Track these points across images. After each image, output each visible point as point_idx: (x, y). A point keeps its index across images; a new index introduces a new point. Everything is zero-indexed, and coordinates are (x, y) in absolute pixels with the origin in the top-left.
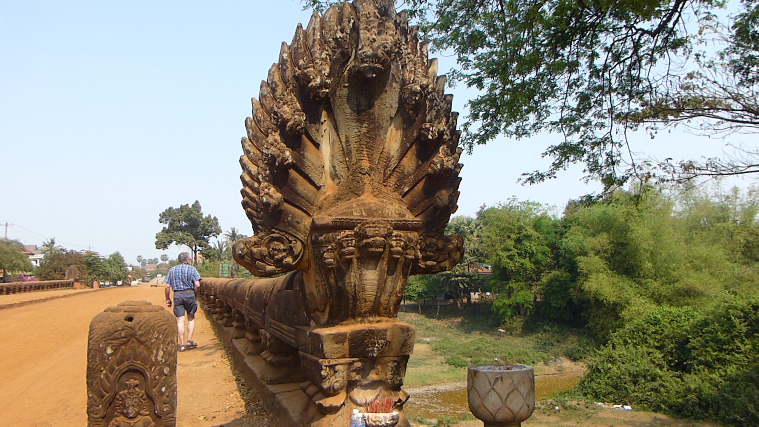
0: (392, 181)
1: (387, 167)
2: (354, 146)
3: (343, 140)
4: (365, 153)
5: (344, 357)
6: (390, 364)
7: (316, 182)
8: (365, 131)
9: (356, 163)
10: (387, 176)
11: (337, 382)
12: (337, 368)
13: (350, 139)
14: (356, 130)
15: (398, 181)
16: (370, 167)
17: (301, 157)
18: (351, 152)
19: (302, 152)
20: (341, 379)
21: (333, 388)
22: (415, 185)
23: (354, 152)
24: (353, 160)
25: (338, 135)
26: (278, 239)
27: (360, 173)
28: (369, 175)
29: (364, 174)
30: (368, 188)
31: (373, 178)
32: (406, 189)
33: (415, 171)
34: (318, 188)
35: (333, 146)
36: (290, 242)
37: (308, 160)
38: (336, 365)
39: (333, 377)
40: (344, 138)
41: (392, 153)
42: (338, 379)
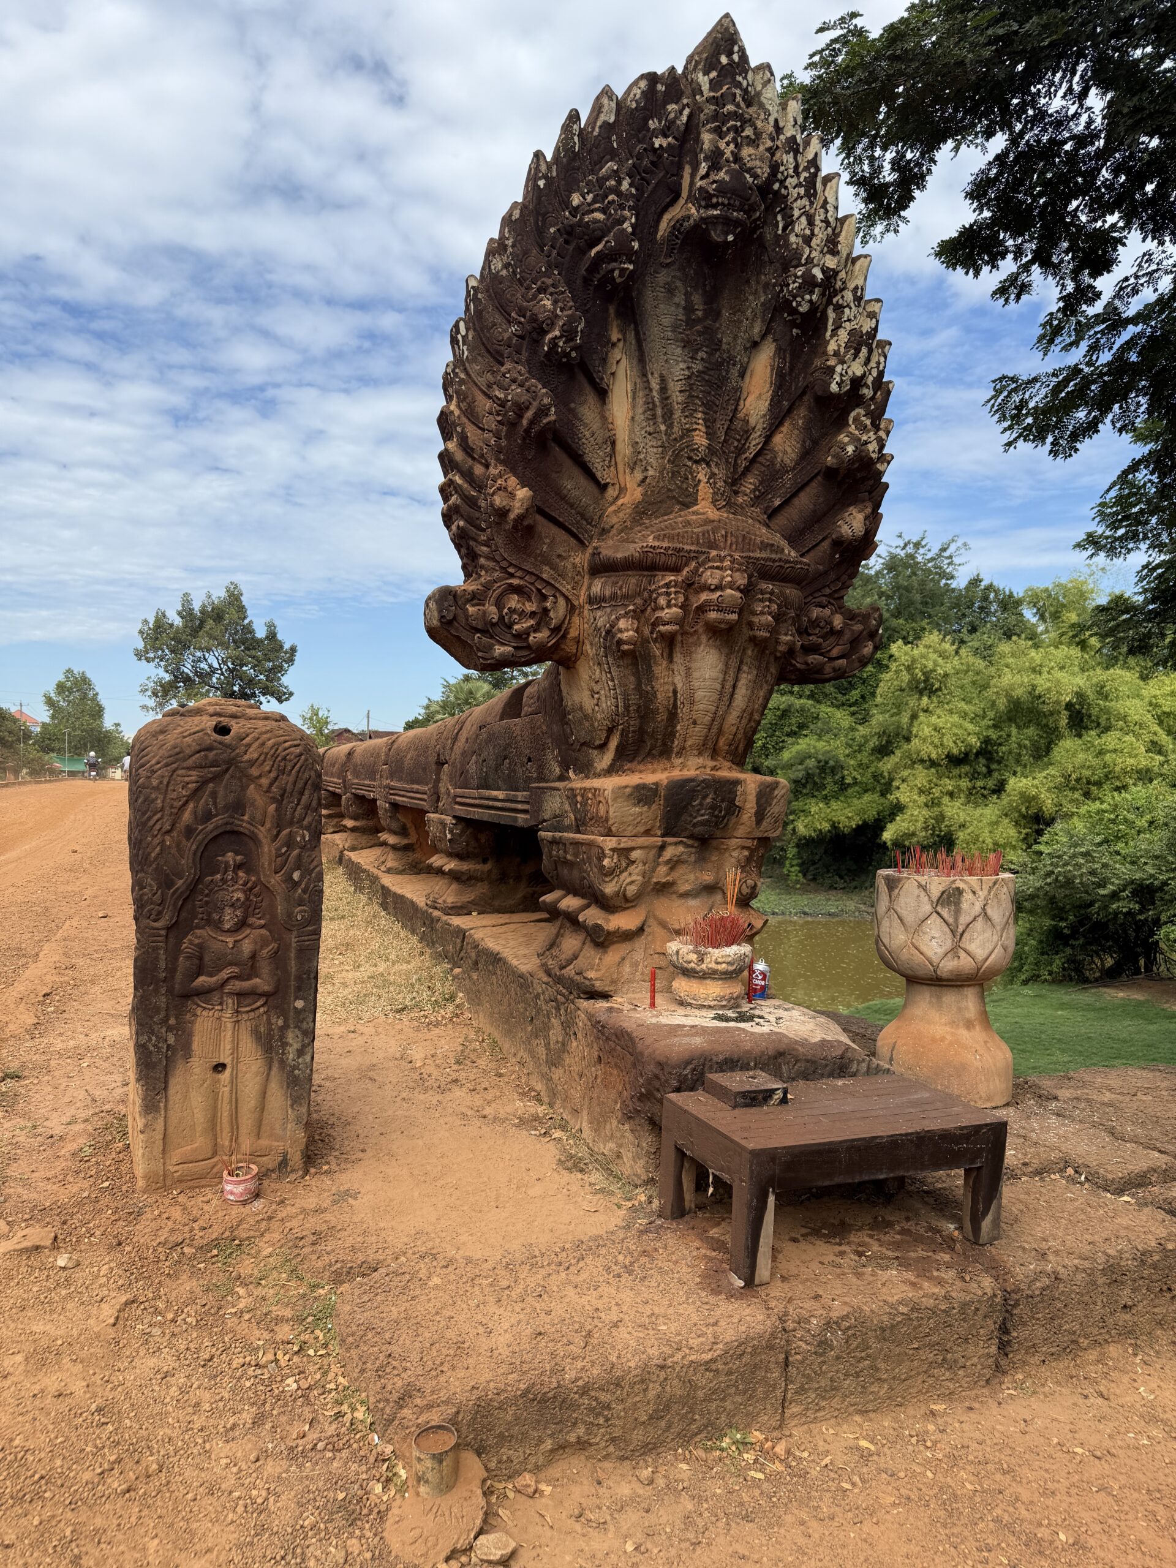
0: (750, 484)
1: (741, 450)
2: (677, 398)
3: (655, 384)
4: (700, 415)
5: (647, 833)
6: (735, 854)
7: (598, 475)
8: (700, 368)
9: (682, 437)
10: (740, 470)
11: (632, 882)
12: (635, 855)
13: (671, 384)
14: (682, 365)
15: (761, 483)
16: (710, 447)
17: (570, 417)
18: (672, 414)
19: (573, 405)
20: (640, 878)
21: (624, 895)
22: (795, 495)
23: (678, 414)
24: (675, 429)
25: (645, 375)
26: (518, 590)
27: (690, 458)
28: (708, 464)
29: (697, 462)
30: (705, 491)
31: (716, 471)
32: (777, 502)
33: (797, 464)
34: (603, 488)
35: (634, 398)
36: (544, 598)
37: (585, 425)
38: (633, 849)
39: (625, 874)
40: (658, 381)
41: (752, 421)
42: (634, 878)
